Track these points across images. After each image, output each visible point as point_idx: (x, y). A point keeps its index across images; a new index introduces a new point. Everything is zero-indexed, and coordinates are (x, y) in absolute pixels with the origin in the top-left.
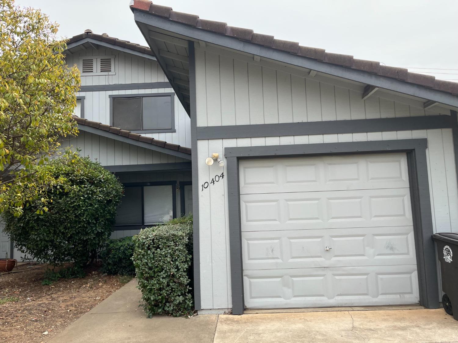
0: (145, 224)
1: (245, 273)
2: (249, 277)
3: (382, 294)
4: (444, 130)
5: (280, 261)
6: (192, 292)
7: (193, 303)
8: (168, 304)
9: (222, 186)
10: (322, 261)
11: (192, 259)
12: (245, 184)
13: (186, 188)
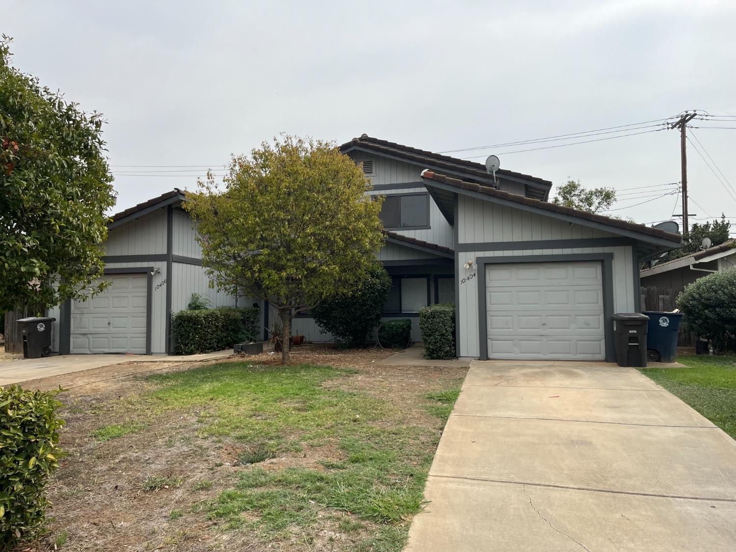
0: (403, 312)
1: (488, 337)
2: (492, 340)
3: (580, 353)
5: (512, 330)
6: (454, 345)
7: (455, 352)
8: (440, 352)
9: (474, 282)
10: (540, 331)
11: (455, 326)
12: (490, 280)
13: (440, 280)
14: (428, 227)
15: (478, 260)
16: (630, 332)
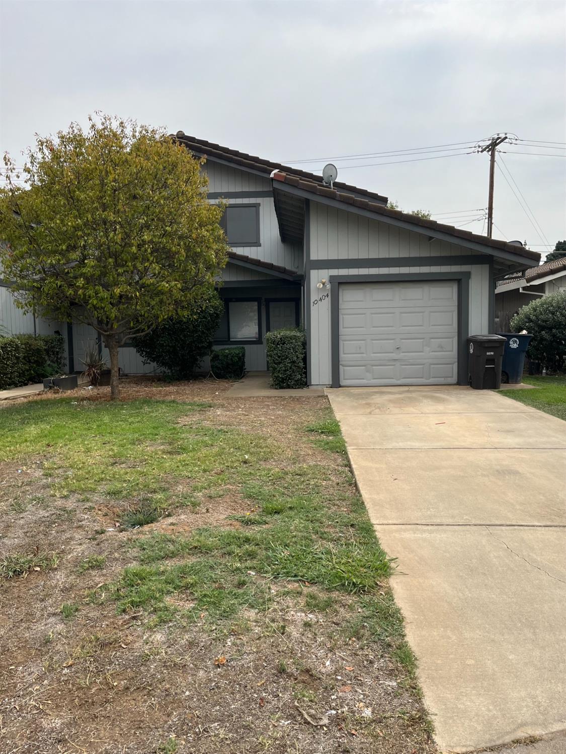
0: (231, 340)
1: (341, 363)
2: (343, 366)
3: (433, 378)
4: (484, 266)
5: (364, 355)
6: (305, 373)
7: (306, 381)
8: (290, 381)
9: (326, 304)
10: (394, 356)
11: (305, 353)
12: (343, 301)
13: (272, 305)
14: (257, 244)
15: (332, 279)
16: (488, 354)
